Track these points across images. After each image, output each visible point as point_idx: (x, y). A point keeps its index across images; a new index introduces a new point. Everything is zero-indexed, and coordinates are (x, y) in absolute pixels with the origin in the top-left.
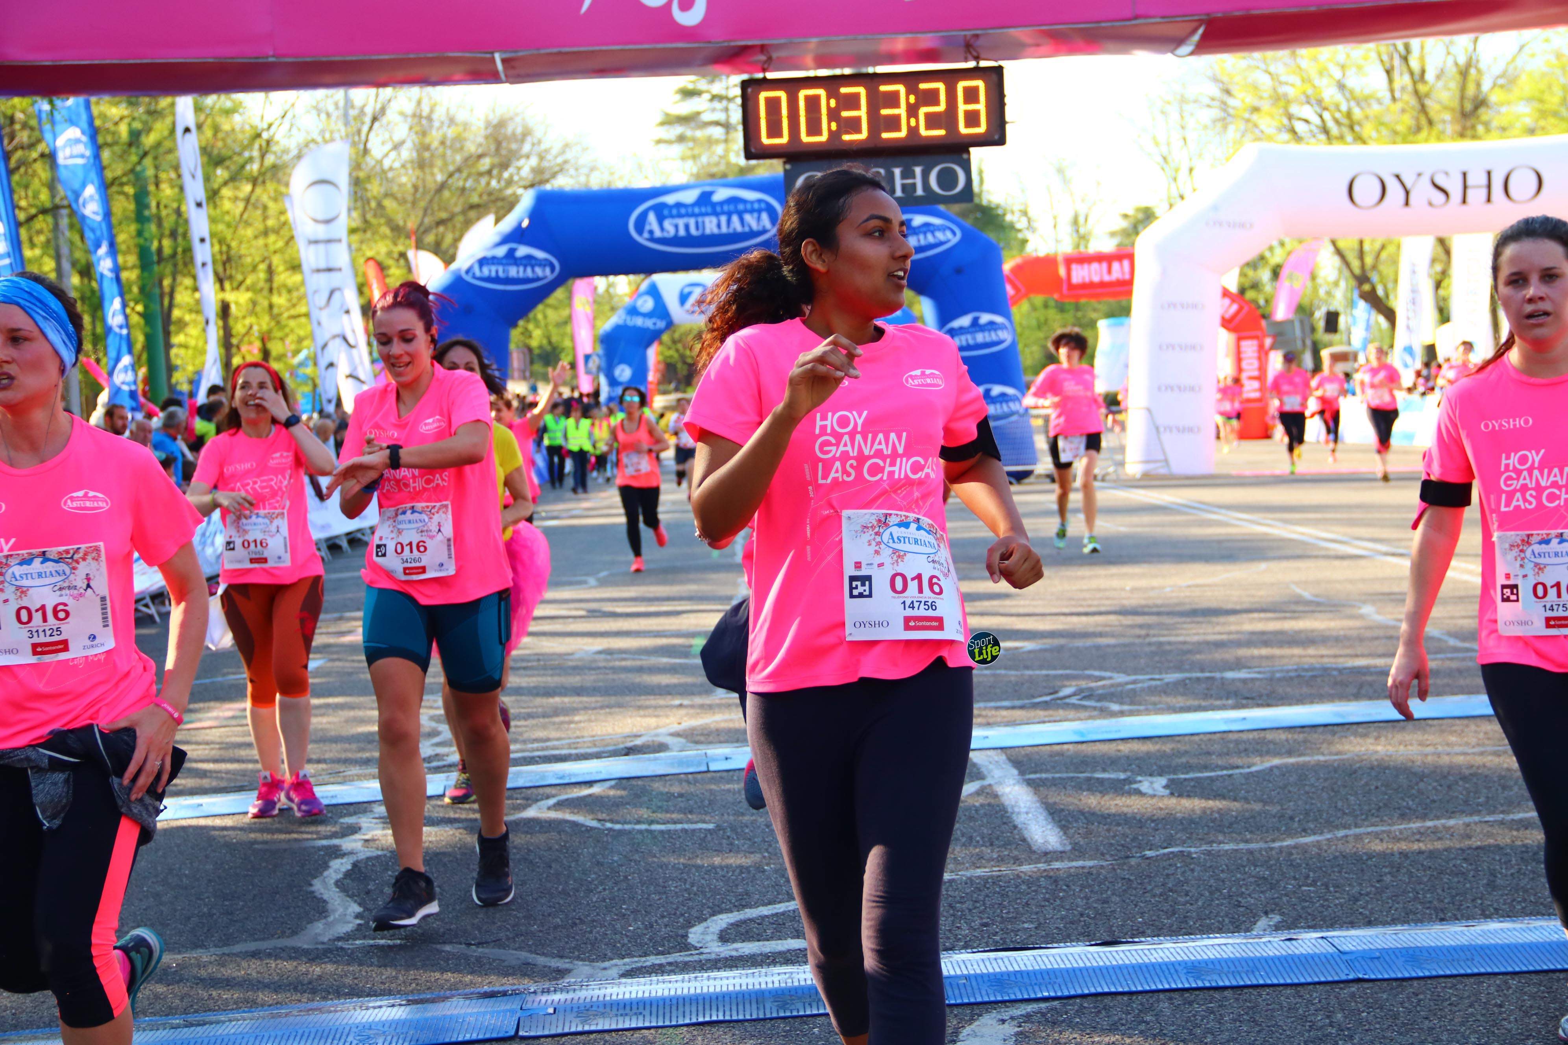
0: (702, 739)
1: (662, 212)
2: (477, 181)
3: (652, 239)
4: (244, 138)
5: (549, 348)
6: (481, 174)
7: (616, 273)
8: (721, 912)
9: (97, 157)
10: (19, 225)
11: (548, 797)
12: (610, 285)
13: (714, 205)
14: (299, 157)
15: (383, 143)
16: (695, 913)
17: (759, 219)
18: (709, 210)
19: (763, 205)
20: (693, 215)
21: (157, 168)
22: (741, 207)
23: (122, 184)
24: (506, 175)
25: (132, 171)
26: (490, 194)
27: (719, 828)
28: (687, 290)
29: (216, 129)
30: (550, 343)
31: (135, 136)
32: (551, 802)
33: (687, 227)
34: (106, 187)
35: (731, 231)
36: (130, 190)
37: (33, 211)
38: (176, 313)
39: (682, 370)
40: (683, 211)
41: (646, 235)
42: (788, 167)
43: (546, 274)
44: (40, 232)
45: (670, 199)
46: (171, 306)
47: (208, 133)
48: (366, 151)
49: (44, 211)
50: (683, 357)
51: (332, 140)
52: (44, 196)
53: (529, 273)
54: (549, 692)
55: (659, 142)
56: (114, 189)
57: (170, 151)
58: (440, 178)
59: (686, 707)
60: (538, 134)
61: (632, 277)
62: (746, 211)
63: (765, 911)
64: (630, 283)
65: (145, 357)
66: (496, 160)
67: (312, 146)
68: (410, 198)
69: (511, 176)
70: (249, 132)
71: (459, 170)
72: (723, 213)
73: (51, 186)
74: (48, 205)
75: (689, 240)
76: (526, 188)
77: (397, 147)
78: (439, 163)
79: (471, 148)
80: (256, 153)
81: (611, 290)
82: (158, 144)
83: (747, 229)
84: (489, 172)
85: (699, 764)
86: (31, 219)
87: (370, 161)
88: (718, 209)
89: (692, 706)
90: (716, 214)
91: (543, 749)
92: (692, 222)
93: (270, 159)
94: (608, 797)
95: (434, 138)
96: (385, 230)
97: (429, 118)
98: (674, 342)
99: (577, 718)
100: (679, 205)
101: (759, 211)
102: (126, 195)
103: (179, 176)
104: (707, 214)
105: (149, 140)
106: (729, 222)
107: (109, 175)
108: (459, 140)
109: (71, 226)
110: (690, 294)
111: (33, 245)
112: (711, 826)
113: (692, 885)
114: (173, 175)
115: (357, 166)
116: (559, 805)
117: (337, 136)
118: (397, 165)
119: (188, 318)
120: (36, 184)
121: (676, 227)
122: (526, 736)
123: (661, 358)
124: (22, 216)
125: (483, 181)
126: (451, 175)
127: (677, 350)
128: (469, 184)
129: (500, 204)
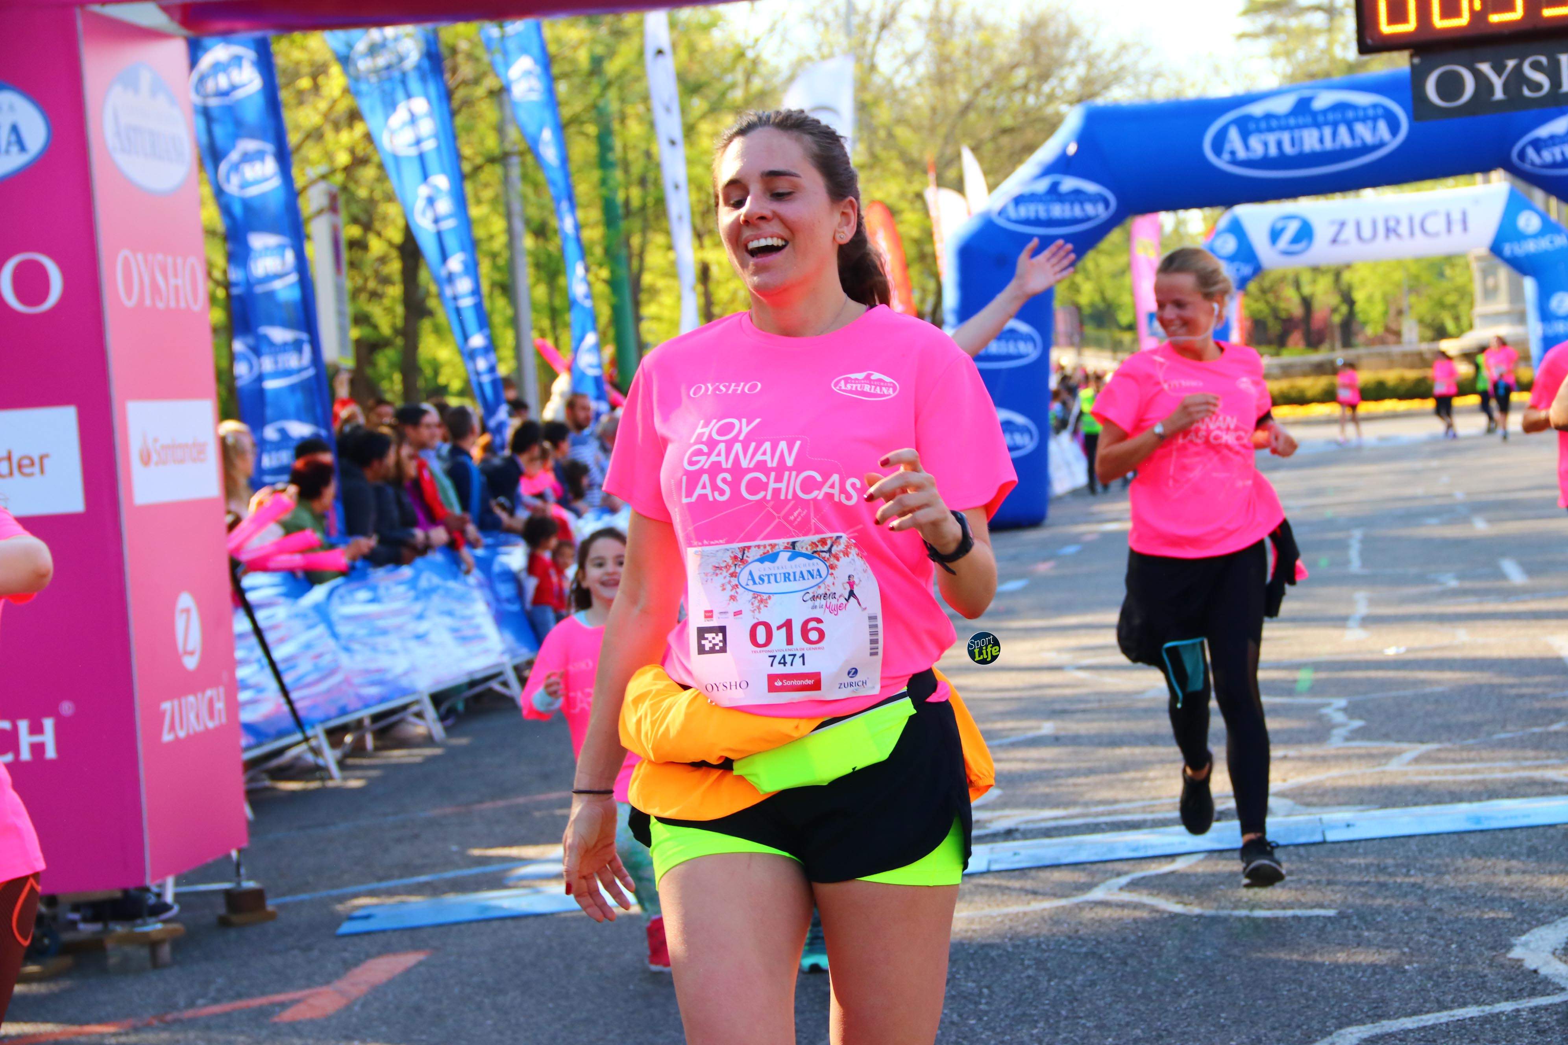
0: (1315, 800)
1: (1246, 127)
2: (1010, 99)
3: (1235, 162)
4: (726, 58)
5: (1101, 306)
6: (1014, 90)
7: (1187, 206)
8: (1350, 1023)
9: (551, 92)
10: (463, 177)
11: (1119, 874)
12: (1180, 223)
13: (1314, 114)
14: (791, 79)
15: (895, 56)
16: (1315, 1025)
17: (1374, 129)
18: (1309, 120)
19: (1380, 111)
20: (1288, 128)
21: (623, 100)
22: (1350, 114)
23: (582, 123)
24: (1046, 88)
25: (594, 107)
26: (1026, 113)
27: (1342, 915)
28: (1279, 225)
29: (692, 49)
30: (1104, 299)
31: (597, 64)
32: (1124, 880)
33: (1279, 144)
34: (561, 128)
35: (1338, 146)
36: (592, 129)
37: (479, 160)
38: (647, 279)
39: (1274, 328)
40: (1274, 123)
41: (1226, 156)
42: (1416, 61)
43: (1099, 212)
44: (486, 185)
45: (1257, 109)
46: (641, 270)
47: (683, 54)
48: (873, 68)
49: (492, 160)
50: (1275, 312)
51: (831, 55)
52: (491, 143)
53: (1077, 212)
54: (1115, 741)
55: (1242, 36)
56: (572, 130)
57: (638, 79)
58: (964, 96)
59: (1293, 759)
60: (1087, 33)
61: (1207, 212)
62: (1357, 119)
63: (1409, 1023)
64: (1205, 219)
65: (611, 333)
66: (1034, 71)
67: (808, 65)
68: (926, 123)
69: (1053, 90)
70: (731, 52)
71: (988, 85)
72: (1326, 123)
73: (500, 130)
74: (497, 152)
75: (1282, 161)
76: (1071, 103)
77: (910, 60)
78: (962, 77)
79: (1002, 57)
80: (739, 76)
81: (1182, 230)
82: (624, 72)
83: (1358, 143)
84: (1025, 87)
85: (1313, 832)
86: (477, 169)
87: (877, 80)
88: (1321, 119)
89: (1300, 759)
90: (1317, 125)
91: (1110, 813)
92: (1286, 137)
93: (757, 84)
94: (1196, 875)
95: (956, 47)
96: (897, 165)
97: (950, 22)
98: (1264, 291)
99: (1152, 774)
100: (1268, 117)
101: (1375, 119)
102: (587, 135)
103: (649, 110)
104: (1305, 126)
105: (612, 67)
106: (1334, 135)
107: (566, 112)
108: (987, 47)
109: (525, 177)
110: (1282, 230)
111: (479, 202)
112: (1331, 913)
113: (1311, 988)
114: (641, 108)
115: (862, 85)
116: (1134, 885)
117: (837, 50)
118: (911, 83)
119: (661, 283)
120: (483, 127)
121: (1266, 145)
122: (1088, 797)
123: (1246, 313)
124: (467, 167)
125: (1017, 97)
126: (977, 92)
127: (1268, 303)
128: (1001, 101)
129: (1038, 126)
